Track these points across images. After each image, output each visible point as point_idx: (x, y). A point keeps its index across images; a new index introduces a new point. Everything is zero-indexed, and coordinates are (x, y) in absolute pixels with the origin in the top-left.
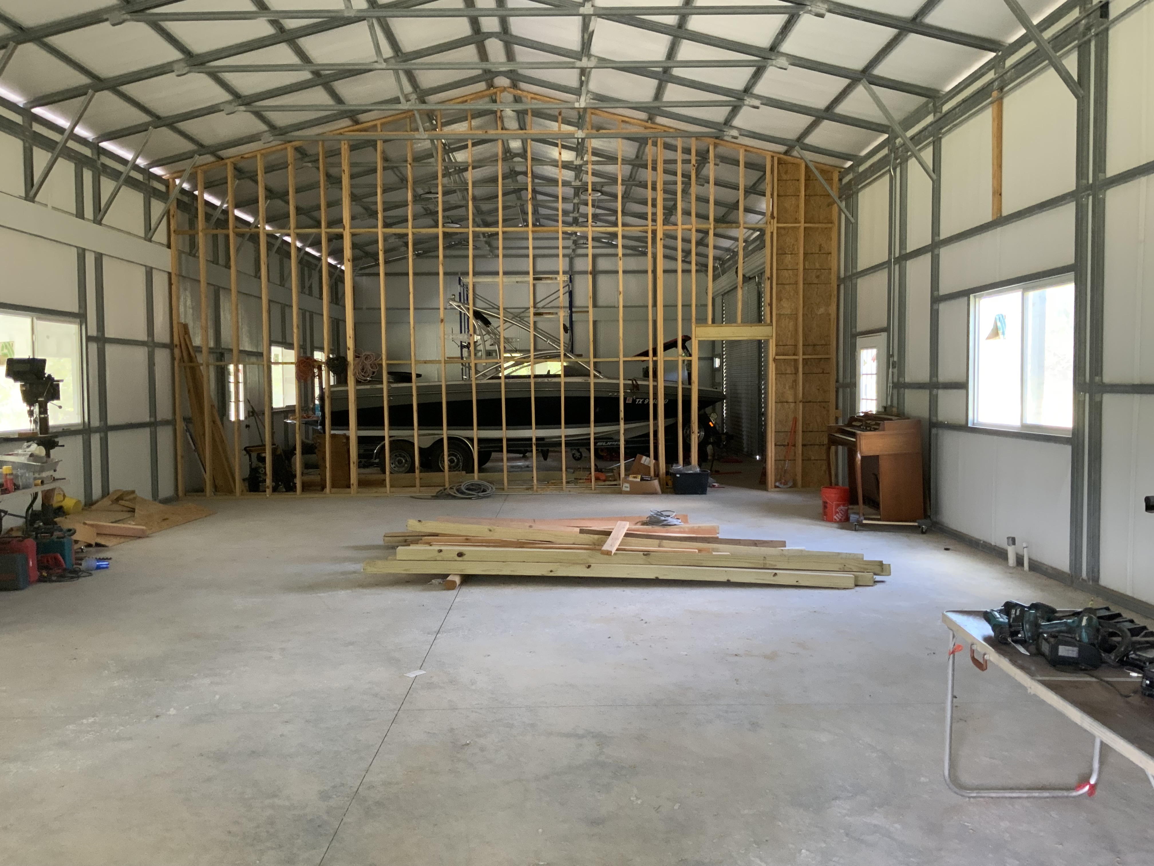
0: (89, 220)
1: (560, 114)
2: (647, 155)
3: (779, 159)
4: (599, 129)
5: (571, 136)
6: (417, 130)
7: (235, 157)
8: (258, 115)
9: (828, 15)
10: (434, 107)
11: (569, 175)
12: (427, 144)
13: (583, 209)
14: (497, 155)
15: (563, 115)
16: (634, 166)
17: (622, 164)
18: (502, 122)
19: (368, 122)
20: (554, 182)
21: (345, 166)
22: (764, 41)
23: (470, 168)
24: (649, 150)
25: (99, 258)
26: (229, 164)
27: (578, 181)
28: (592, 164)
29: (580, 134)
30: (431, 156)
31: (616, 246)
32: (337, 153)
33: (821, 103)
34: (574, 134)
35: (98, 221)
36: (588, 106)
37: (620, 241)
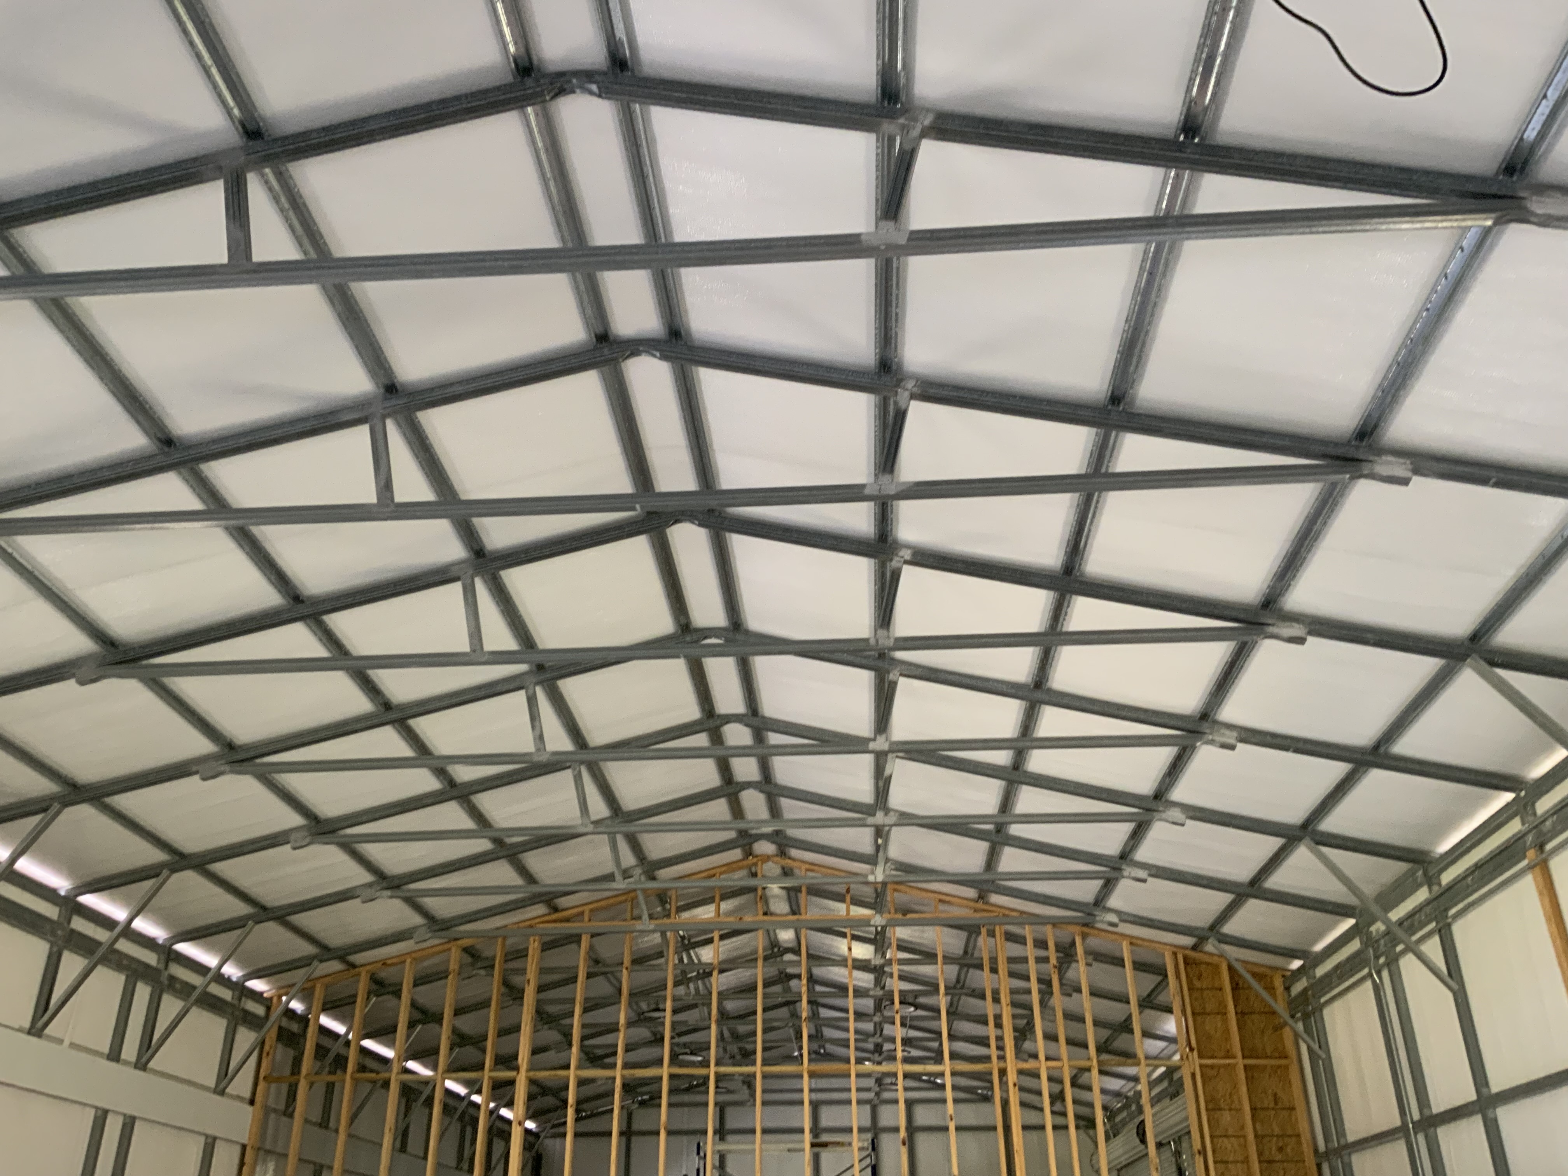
0: (126, 1063)
1: (848, 891)
2: (981, 950)
3: (1186, 959)
4: (905, 912)
5: (866, 922)
6: (639, 918)
7: (374, 963)
8: (412, 902)
9: (1240, 746)
10: (666, 885)
11: (865, 979)
12: (657, 938)
13: (888, 1029)
14: (756, 952)
15: (852, 892)
16: (962, 966)
17: (944, 963)
18: (767, 903)
19: (573, 908)
20: (842, 989)
21: (532, 974)
22: (1145, 786)
23: (715, 973)
24: (983, 942)
25: (129, 1124)
26: (363, 975)
27: (878, 989)
28: (899, 964)
29: (879, 920)
30: (660, 955)
31: (942, 1087)
32: (521, 954)
33: (1243, 873)
34: (869, 921)
35: (141, 1065)
36: (887, 880)
37: (948, 1081)
